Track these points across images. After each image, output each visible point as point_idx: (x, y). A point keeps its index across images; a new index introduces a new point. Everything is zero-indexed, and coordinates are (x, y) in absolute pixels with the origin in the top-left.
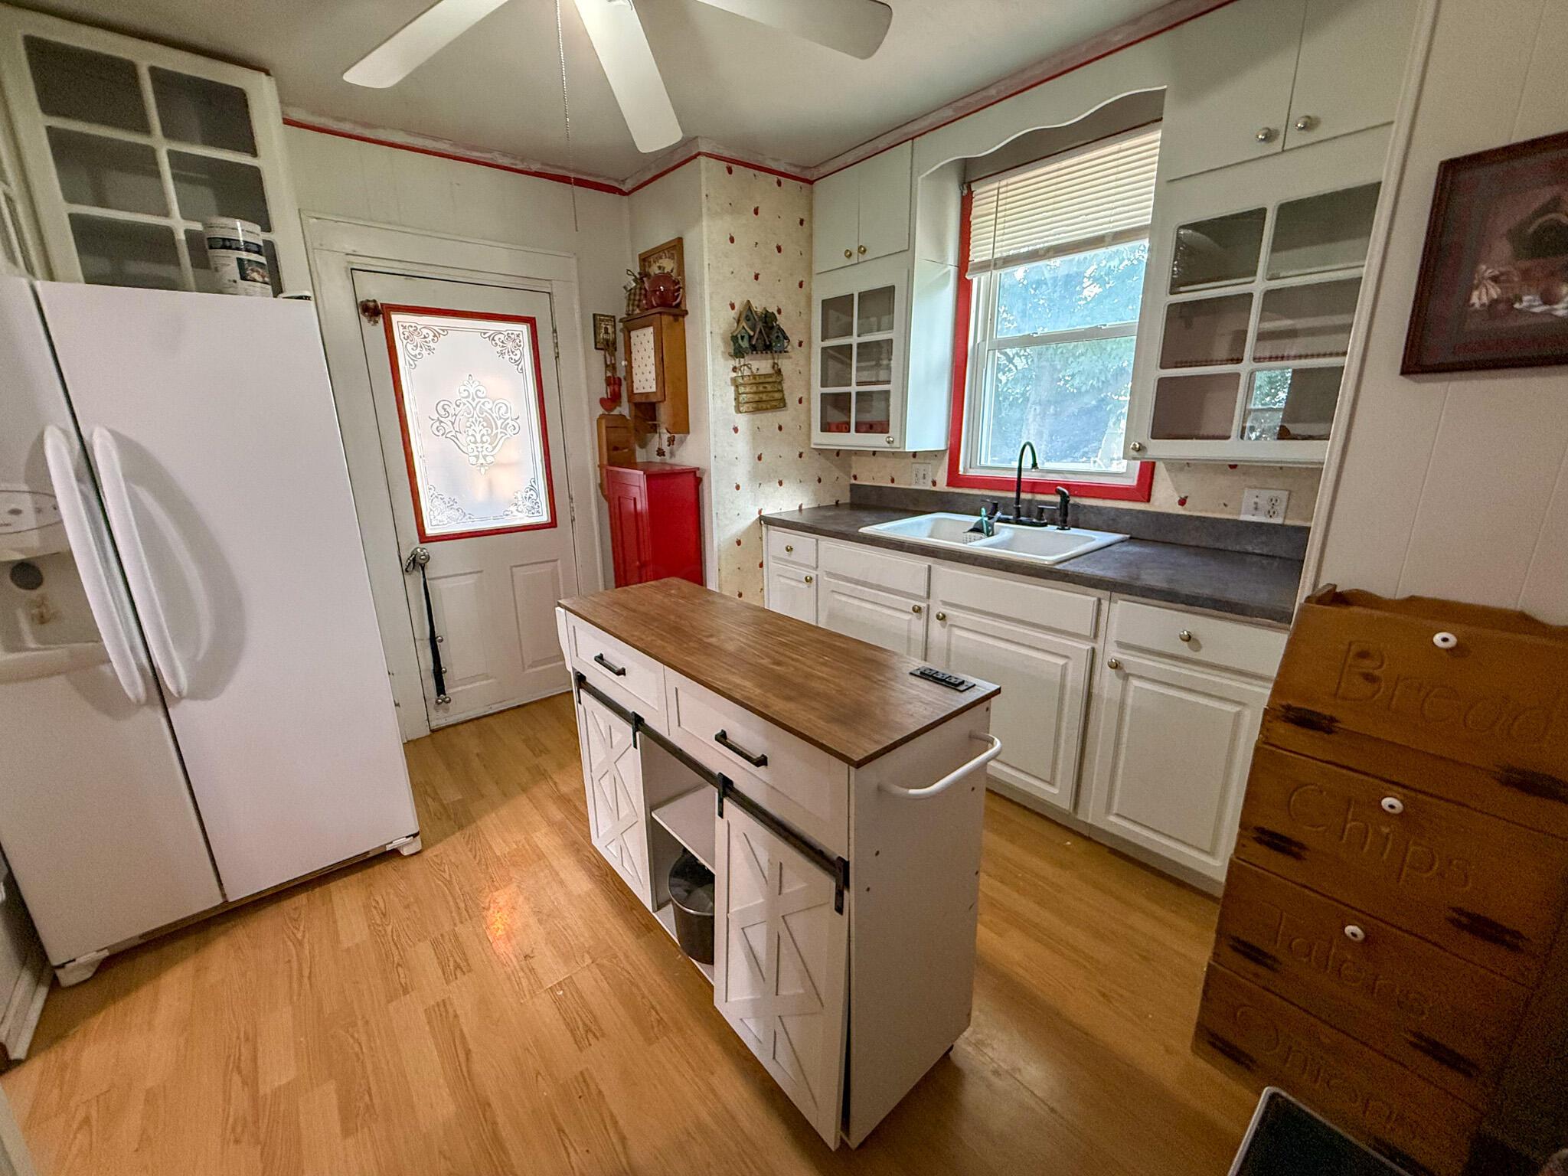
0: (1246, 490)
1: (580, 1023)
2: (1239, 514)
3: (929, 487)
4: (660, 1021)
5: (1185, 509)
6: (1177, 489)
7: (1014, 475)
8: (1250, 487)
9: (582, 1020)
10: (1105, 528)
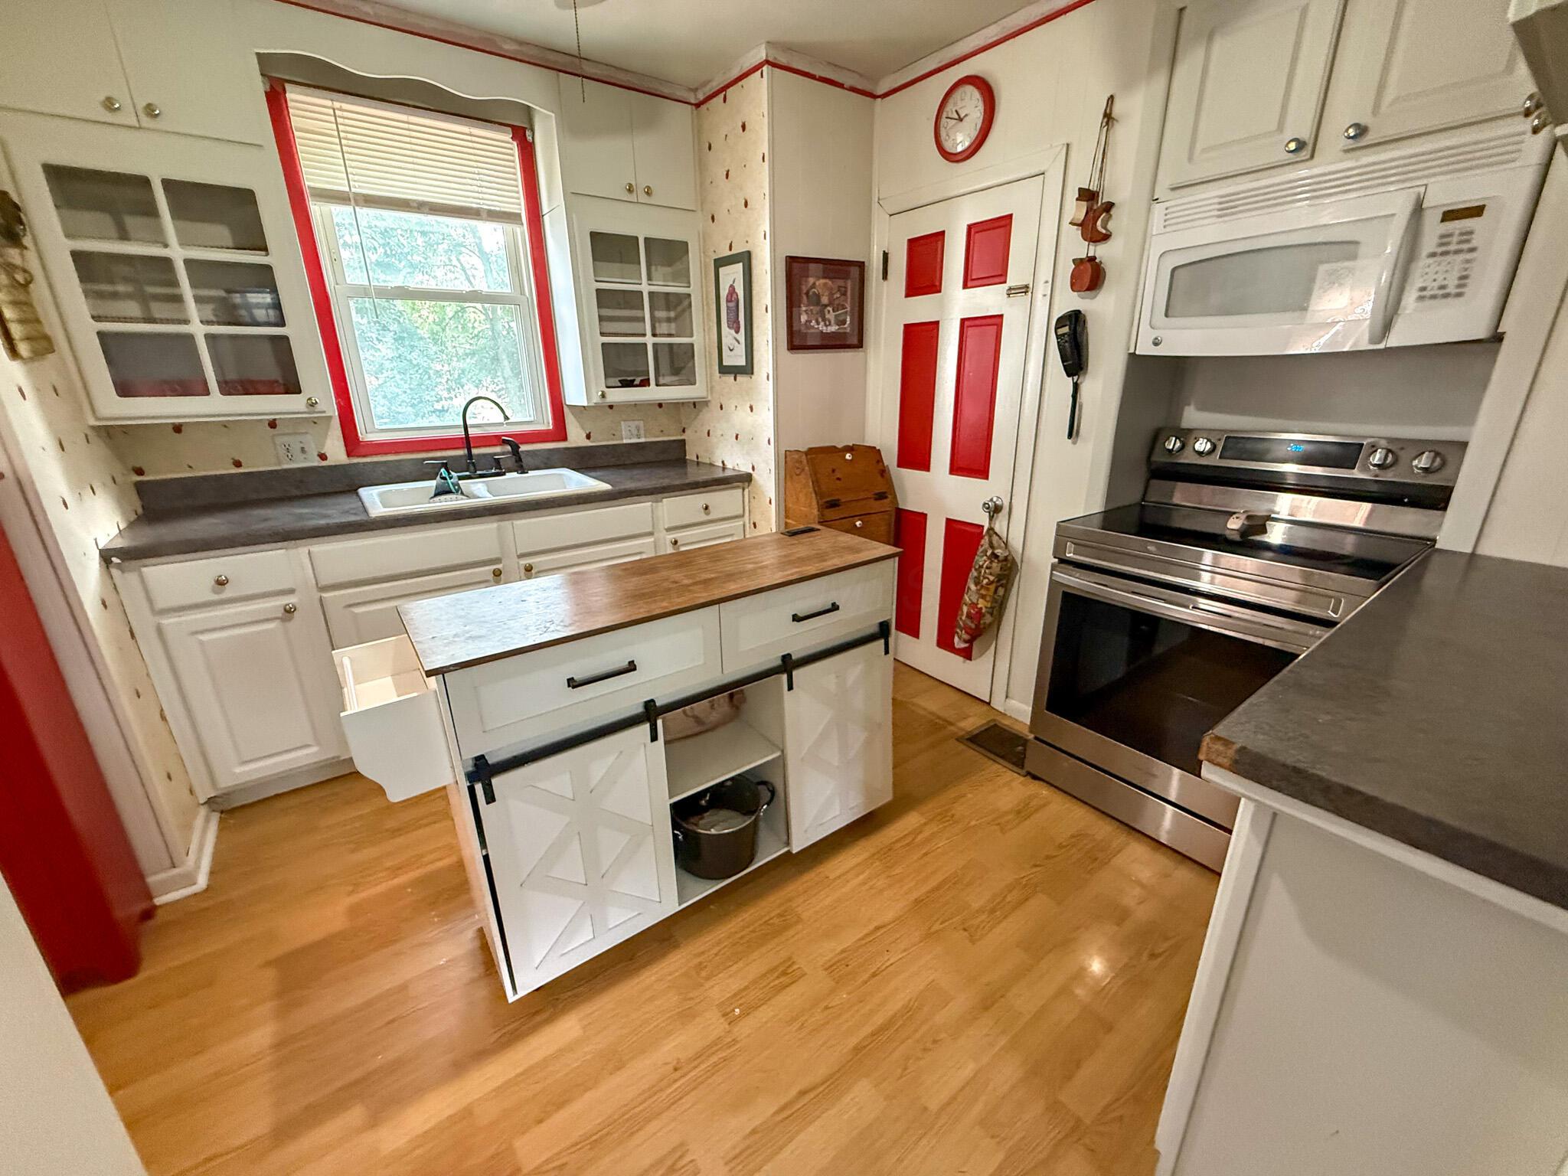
0: (622, 423)
1: (777, 982)
2: (622, 439)
3: (317, 462)
4: (780, 915)
5: (592, 442)
6: (583, 428)
7: (461, 433)
8: (625, 421)
9: (774, 980)
10: (543, 466)
